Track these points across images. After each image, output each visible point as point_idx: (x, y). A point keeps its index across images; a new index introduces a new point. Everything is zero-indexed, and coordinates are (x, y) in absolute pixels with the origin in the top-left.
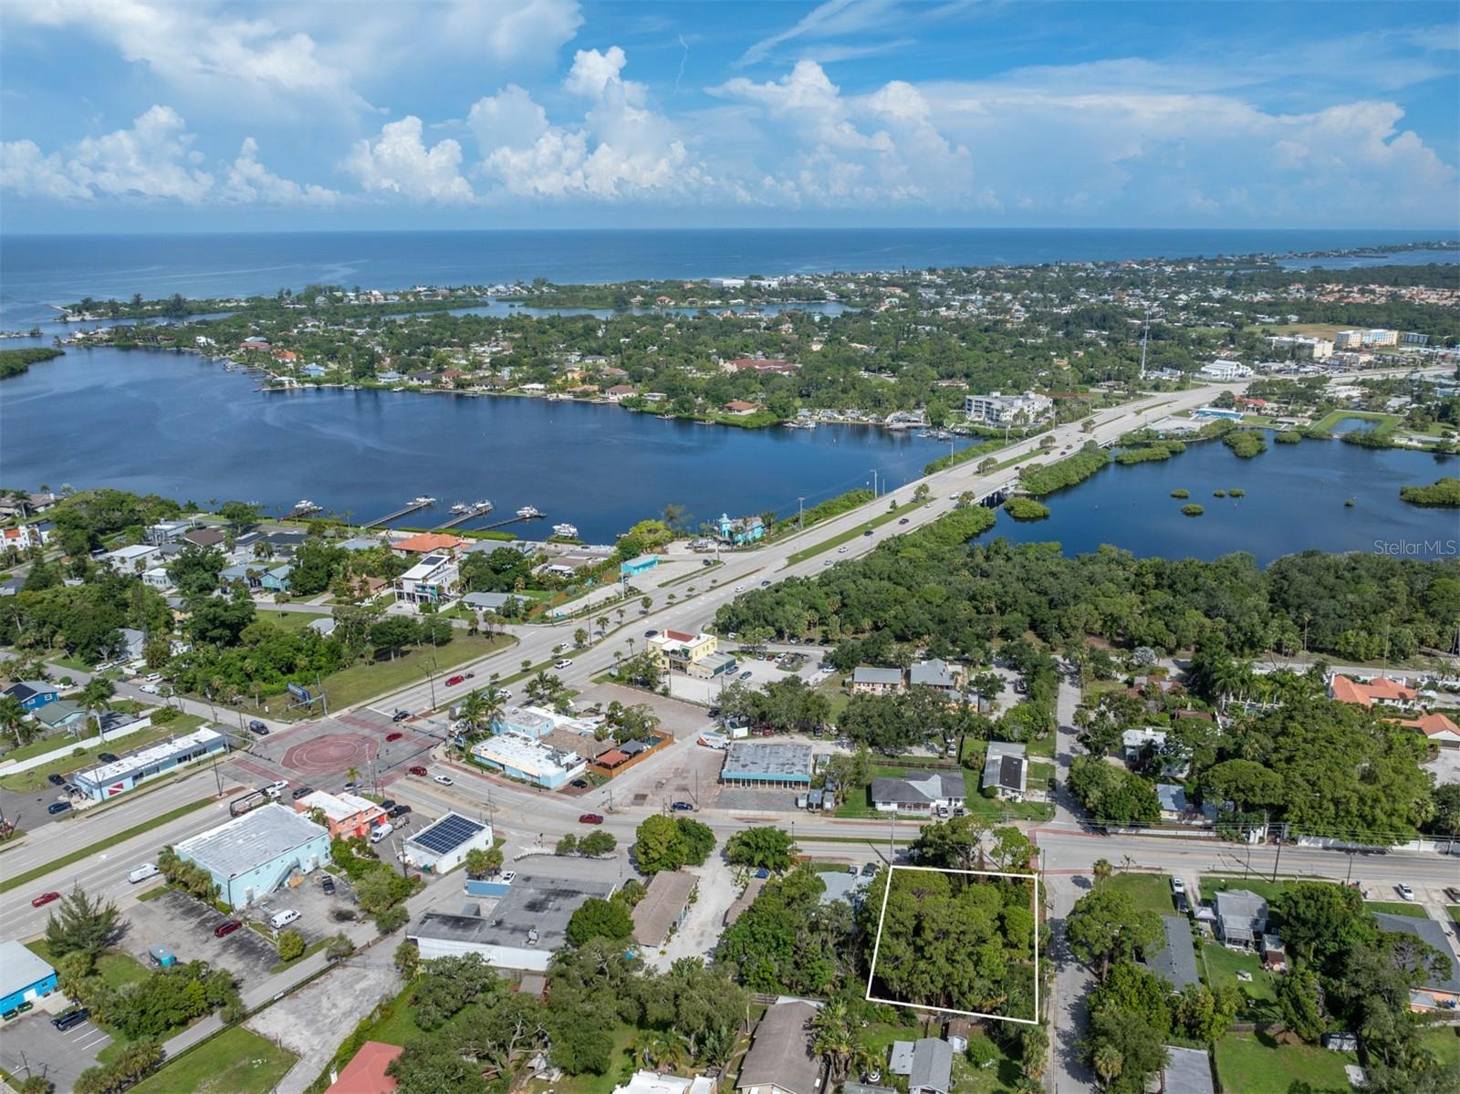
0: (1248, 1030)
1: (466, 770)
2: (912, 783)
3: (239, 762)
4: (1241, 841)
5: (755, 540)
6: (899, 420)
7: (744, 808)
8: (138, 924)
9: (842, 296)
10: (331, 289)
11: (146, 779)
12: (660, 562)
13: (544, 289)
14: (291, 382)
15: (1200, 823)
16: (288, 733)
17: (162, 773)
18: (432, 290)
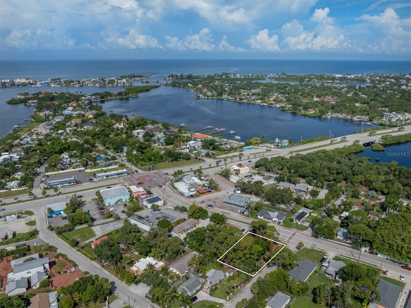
0: (311, 296)
1: (171, 188)
2: (269, 212)
3: (128, 178)
4: (358, 250)
5: (284, 146)
6: (358, 118)
7: (225, 210)
8: (88, 204)
9: (372, 81)
10: (227, 74)
11: (109, 177)
12: (255, 148)
13: (283, 76)
14: (202, 96)
15: (349, 242)
16: (142, 173)
17: (113, 177)
18: (253, 75)
